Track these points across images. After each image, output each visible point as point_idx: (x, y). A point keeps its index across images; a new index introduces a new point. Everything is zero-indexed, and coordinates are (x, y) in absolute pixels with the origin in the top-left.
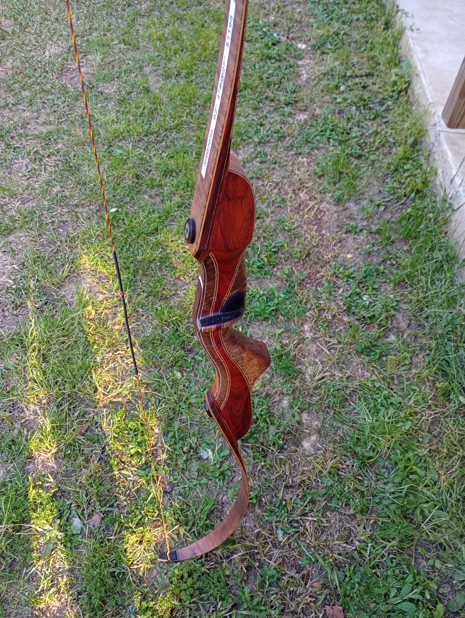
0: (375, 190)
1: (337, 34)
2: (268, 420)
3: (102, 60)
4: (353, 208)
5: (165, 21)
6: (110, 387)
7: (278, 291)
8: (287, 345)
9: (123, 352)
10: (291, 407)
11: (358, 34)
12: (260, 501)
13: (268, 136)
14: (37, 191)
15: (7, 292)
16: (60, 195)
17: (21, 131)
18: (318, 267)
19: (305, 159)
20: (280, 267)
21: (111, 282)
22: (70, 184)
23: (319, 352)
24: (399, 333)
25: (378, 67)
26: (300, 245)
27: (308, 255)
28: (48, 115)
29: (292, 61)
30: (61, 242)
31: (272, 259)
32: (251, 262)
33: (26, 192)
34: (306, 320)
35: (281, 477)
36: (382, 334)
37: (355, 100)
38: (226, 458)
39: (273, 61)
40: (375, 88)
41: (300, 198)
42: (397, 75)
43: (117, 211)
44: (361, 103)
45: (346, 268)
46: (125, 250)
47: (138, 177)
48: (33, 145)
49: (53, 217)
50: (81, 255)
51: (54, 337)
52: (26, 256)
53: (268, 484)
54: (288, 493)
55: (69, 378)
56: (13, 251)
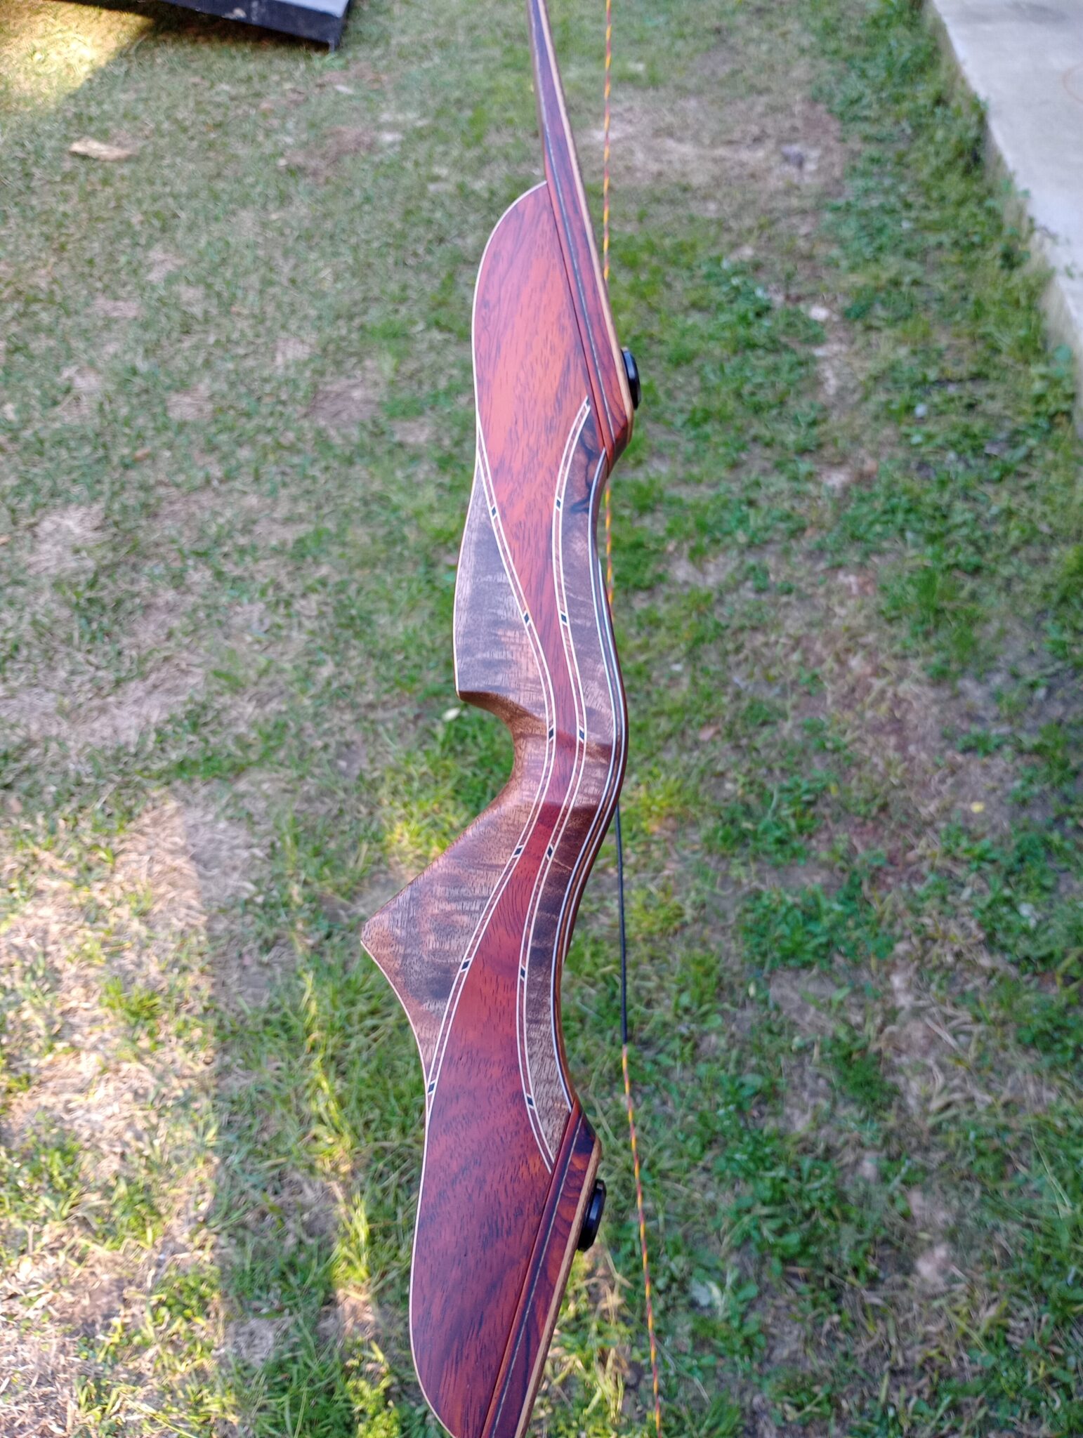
0: (1020, 647)
1: (896, 283)
2: (837, 1212)
3: (397, 371)
4: (975, 693)
7: (827, 894)
8: (859, 1027)
10: (884, 1178)
11: (945, 281)
12: (839, 1407)
13: (766, 529)
14: (289, 677)
15: (245, 913)
16: (335, 685)
17: (242, 541)
18: (909, 835)
19: (852, 578)
20: (824, 836)
22: (356, 656)
23: (933, 1040)
25: (997, 359)
26: (864, 784)
27: (884, 808)
28: (294, 500)
29: (802, 352)
30: (345, 790)
31: (806, 821)
32: (761, 827)
33: (265, 680)
34: (894, 965)
35: (877, 1349)
36: (1074, 999)
37: (954, 436)
38: (751, 1305)
39: (760, 352)
40: (994, 407)
41: (850, 670)
42: (1043, 377)
43: (459, 718)
44: (967, 443)
45: (975, 839)
48: (267, 569)
49: (325, 733)
50: (391, 821)
51: (355, 1018)
52: (277, 827)
53: (850, 1367)
54: (898, 1388)
55: (393, 1114)
56: (250, 815)
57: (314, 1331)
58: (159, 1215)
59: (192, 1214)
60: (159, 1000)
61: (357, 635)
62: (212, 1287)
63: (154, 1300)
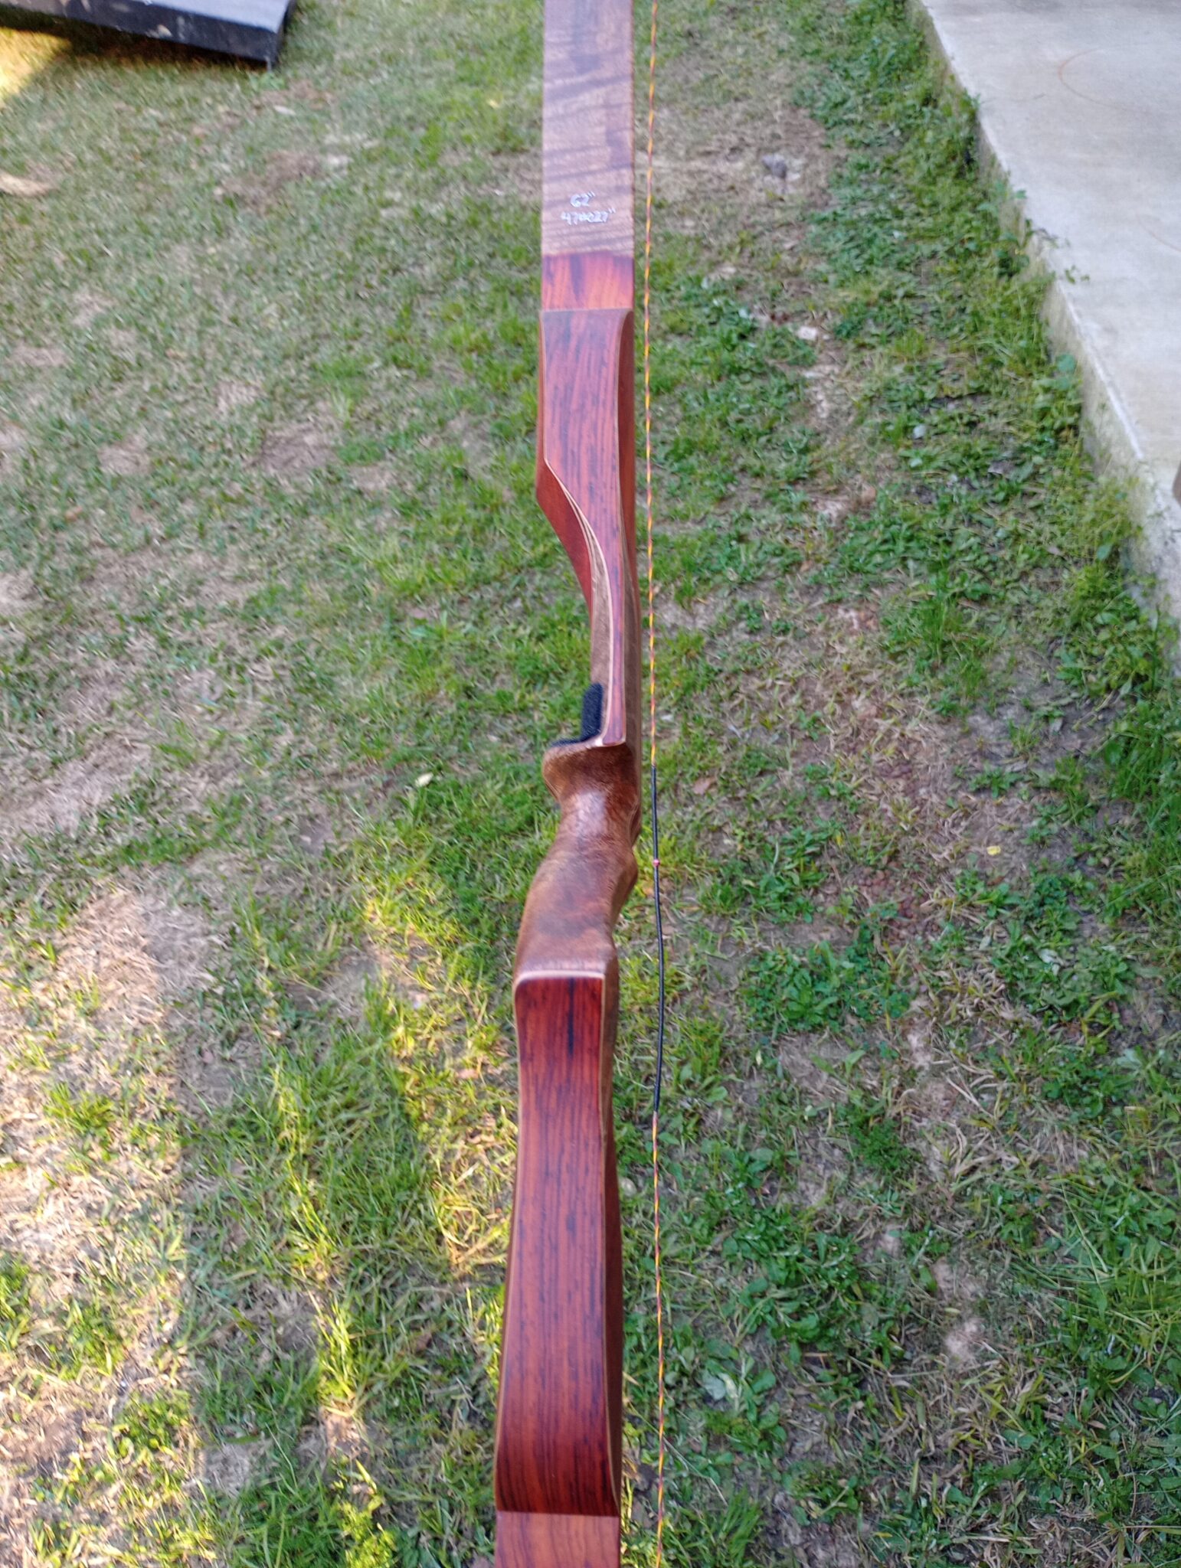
0: (1033, 678)
1: (889, 298)
2: (857, 1290)
3: (352, 412)
4: (987, 729)
5: (483, 303)
6: (471, 1228)
7: (836, 952)
8: (875, 1091)
9: (491, 1138)
10: (907, 1251)
11: (940, 293)
12: (867, 1501)
13: (759, 565)
14: (243, 749)
15: (205, 1005)
16: (295, 754)
17: (188, 603)
18: (922, 884)
19: (853, 614)
20: (831, 889)
21: (439, 960)
22: (317, 722)
23: (955, 1100)
24: (1144, 1042)
25: (997, 373)
26: (872, 832)
27: (894, 856)
28: (245, 556)
29: (791, 374)
30: (311, 867)
31: (810, 875)
32: (762, 884)
33: (217, 753)
34: (911, 1023)
35: (906, 1435)
36: (1102, 1048)
37: (955, 457)
38: (769, 1395)
39: (747, 377)
40: (996, 424)
41: (854, 712)
42: (1047, 390)
43: (432, 782)
44: (970, 464)
45: (992, 885)
46: (462, 879)
47: (468, 692)
48: (218, 633)
49: (286, 808)
50: (362, 899)
51: (328, 1113)
52: (236, 912)
53: (878, 1457)
54: (930, 1477)
55: (374, 1213)
56: (206, 900)
57: (294, 1453)
58: (120, 1339)
59: (156, 1335)
60: (111, 1106)
61: (318, 699)
62: (180, 1413)
63: (116, 1431)
